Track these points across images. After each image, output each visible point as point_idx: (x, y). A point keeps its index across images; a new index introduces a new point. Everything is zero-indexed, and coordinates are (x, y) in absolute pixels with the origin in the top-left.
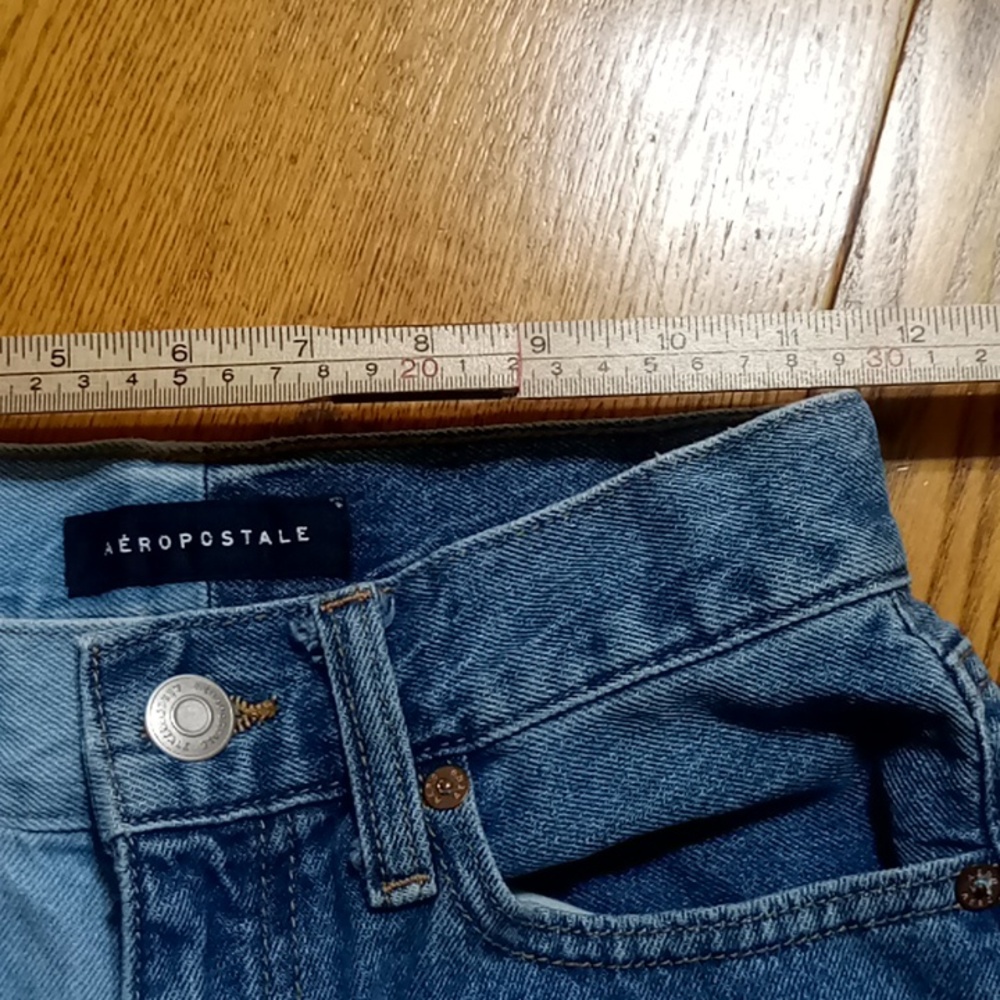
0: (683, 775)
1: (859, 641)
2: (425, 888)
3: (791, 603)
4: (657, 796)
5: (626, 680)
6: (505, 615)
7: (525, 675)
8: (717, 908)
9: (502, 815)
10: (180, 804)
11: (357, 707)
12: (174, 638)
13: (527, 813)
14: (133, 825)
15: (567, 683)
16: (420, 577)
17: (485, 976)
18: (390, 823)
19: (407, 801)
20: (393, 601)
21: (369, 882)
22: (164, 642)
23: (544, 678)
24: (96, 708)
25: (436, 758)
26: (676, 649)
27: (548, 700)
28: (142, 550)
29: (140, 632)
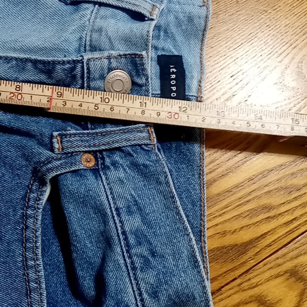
0: (84, 239)
1: (123, 303)
2: (57, 150)
3: (138, 280)
4: (78, 230)
5: (117, 221)
6: (143, 184)
7: (122, 188)
8: (40, 246)
9: (77, 177)
10: (91, 78)
11: (116, 133)
12: (143, 81)
13: (77, 185)
14: (86, 62)
15: (118, 201)
16: (157, 157)
17: (27, 167)
18: (79, 140)
19: (85, 146)
20: (149, 149)
21: (61, 132)
22: (142, 78)
23: (120, 194)
24: (123, 55)
25: (98, 158)
26: (126, 239)
27: (113, 195)
28: (171, 75)
29: (146, 71)
